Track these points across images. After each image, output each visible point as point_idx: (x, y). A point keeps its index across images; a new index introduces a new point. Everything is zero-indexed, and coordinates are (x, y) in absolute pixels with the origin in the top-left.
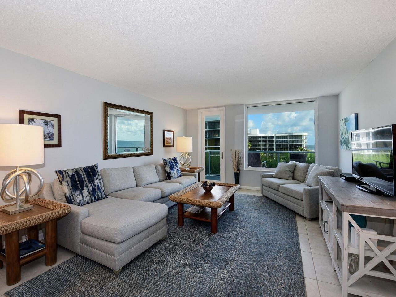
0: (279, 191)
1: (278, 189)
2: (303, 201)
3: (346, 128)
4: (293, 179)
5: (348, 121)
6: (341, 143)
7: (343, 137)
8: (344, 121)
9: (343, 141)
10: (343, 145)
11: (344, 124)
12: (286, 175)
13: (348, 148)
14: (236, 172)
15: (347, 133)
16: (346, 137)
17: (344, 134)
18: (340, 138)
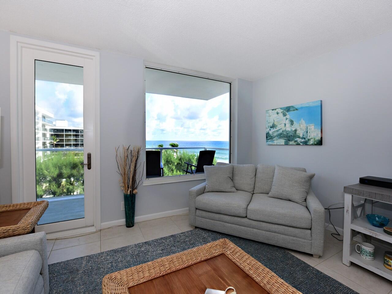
1: (245, 215)
2: (310, 229)
3: (286, 119)
4: (237, 190)
5: (294, 110)
6: (268, 137)
7: (273, 130)
8: (280, 111)
9: (275, 134)
10: (275, 139)
11: (281, 115)
12: (228, 186)
13: (291, 143)
14: (129, 192)
15: (292, 124)
16: (288, 129)
17: (280, 126)
18: (263, 131)
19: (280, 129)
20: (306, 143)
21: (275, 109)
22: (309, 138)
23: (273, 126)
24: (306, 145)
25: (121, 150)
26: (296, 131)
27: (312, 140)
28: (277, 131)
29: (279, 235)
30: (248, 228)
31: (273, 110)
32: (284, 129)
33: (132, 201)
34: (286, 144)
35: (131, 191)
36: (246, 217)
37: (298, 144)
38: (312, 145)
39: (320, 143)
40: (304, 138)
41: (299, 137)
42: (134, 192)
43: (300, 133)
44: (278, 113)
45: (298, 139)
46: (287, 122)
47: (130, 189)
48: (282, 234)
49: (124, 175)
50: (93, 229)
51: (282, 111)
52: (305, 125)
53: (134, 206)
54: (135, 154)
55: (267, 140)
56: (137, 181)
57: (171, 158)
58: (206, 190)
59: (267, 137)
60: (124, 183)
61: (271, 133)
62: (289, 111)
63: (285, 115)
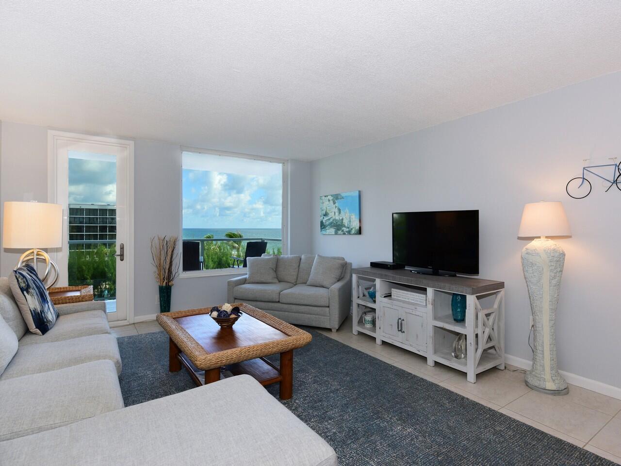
1: (277, 300)
2: (329, 307)
3: (336, 207)
4: (279, 281)
5: (341, 199)
6: (323, 226)
7: (326, 218)
8: (330, 198)
9: (327, 223)
10: (327, 228)
11: (331, 202)
12: (270, 277)
13: (340, 232)
14: (164, 284)
15: (340, 213)
16: (337, 218)
17: (331, 215)
18: (318, 219)
19: (331, 218)
20: (349, 233)
21: (327, 196)
22: (351, 227)
23: (326, 215)
24: (350, 234)
25: (156, 241)
26: (342, 219)
27: (354, 229)
28: (329, 219)
29: (305, 315)
30: (281, 312)
31: (325, 196)
32: (334, 218)
33: (167, 293)
34: (336, 233)
35: (166, 283)
36: (279, 302)
37: (344, 234)
38: (354, 234)
39: (360, 232)
40: (349, 228)
41: (345, 226)
42: (170, 284)
43: (346, 222)
44: (329, 201)
45: (344, 228)
46: (336, 210)
47: (166, 281)
48: (308, 314)
49: (159, 267)
50: (125, 323)
51: (332, 198)
52: (349, 214)
53: (170, 300)
54: (170, 245)
55: (321, 229)
56: (174, 273)
57: (227, 258)
58: (247, 282)
59: (321, 226)
60: (159, 274)
61: (324, 221)
62: (337, 199)
63: (334, 203)
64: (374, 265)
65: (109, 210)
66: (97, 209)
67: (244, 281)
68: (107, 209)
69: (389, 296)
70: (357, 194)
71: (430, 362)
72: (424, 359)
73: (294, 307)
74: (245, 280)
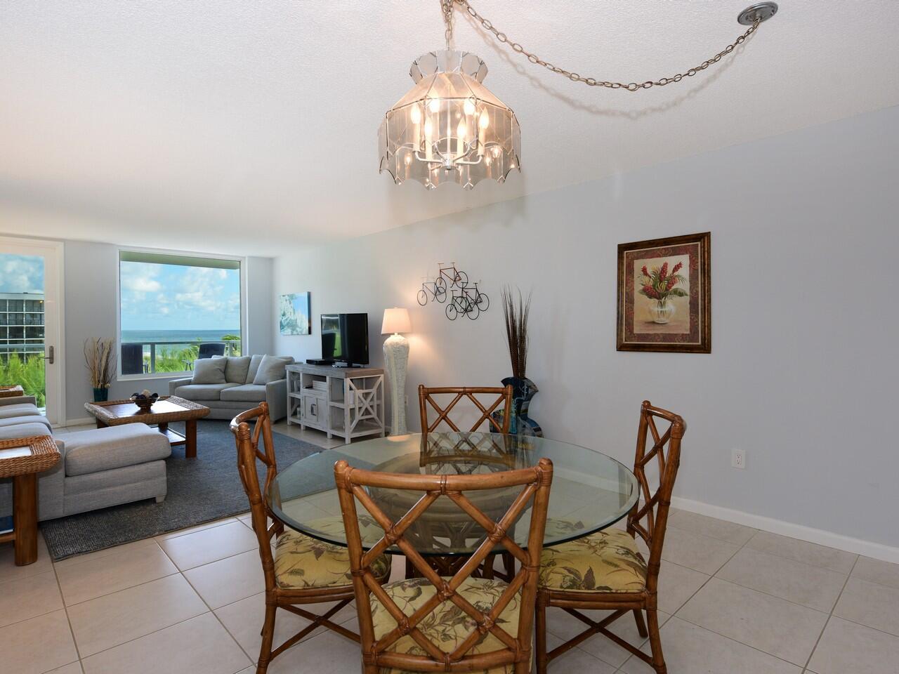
0: (219, 400)
1: (218, 398)
3: (291, 307)
4: (227, 381)
5: (295, 299)
6: (282, 326)
7: (284, 318)
8: (287, 298)
9: (286, 323)
10: (285, 329)
11: (288, 302)
12: (217, 377)
13: (294, 333)
14: (99, 387)
15: (294, 313)
16: (292, 318)
17: (288, 315)
18: (279, 318)
19: (288, 318)
20: (301, 333)
21: (285, 296)
22: (303, 327)
23: (284, 315)
24: (303, 334)
26: (296, 320)
27: (305, 330)
28: (287, 320)
30: (222, 410)
31: (283, 296)
32: (290, 318)
33: (103, 396)
34: (292, 334)
35: (102, 385)
37: (298, 334)
38: (305, 334)
39: (309, 332)
40: (301, 328)
41: (298, 327)
42: (106, 386)
43: (299, 322)
44: (286, 301)
45: (298, 329)
46: (292, 310)
49: (94, 369)
50: (56, 426)
51: (289, 298)
52: (300, 315)
54: (107, 346)
55: (281, 330)
56: (110, 376)
58: (193, 383)
60: (94, 377)
61: (283, 322)
62: (292, 299)
63: (290, 303)
64: (309, 362)
65: (27, 301)
66: (5, 301)
67: (189, 383)
68: (23, 301)
69: (310, 387)
70: (306, 296)
71: (329, 436)
72: (325, 434)
73: (234, 404)
74: (190, 381)
